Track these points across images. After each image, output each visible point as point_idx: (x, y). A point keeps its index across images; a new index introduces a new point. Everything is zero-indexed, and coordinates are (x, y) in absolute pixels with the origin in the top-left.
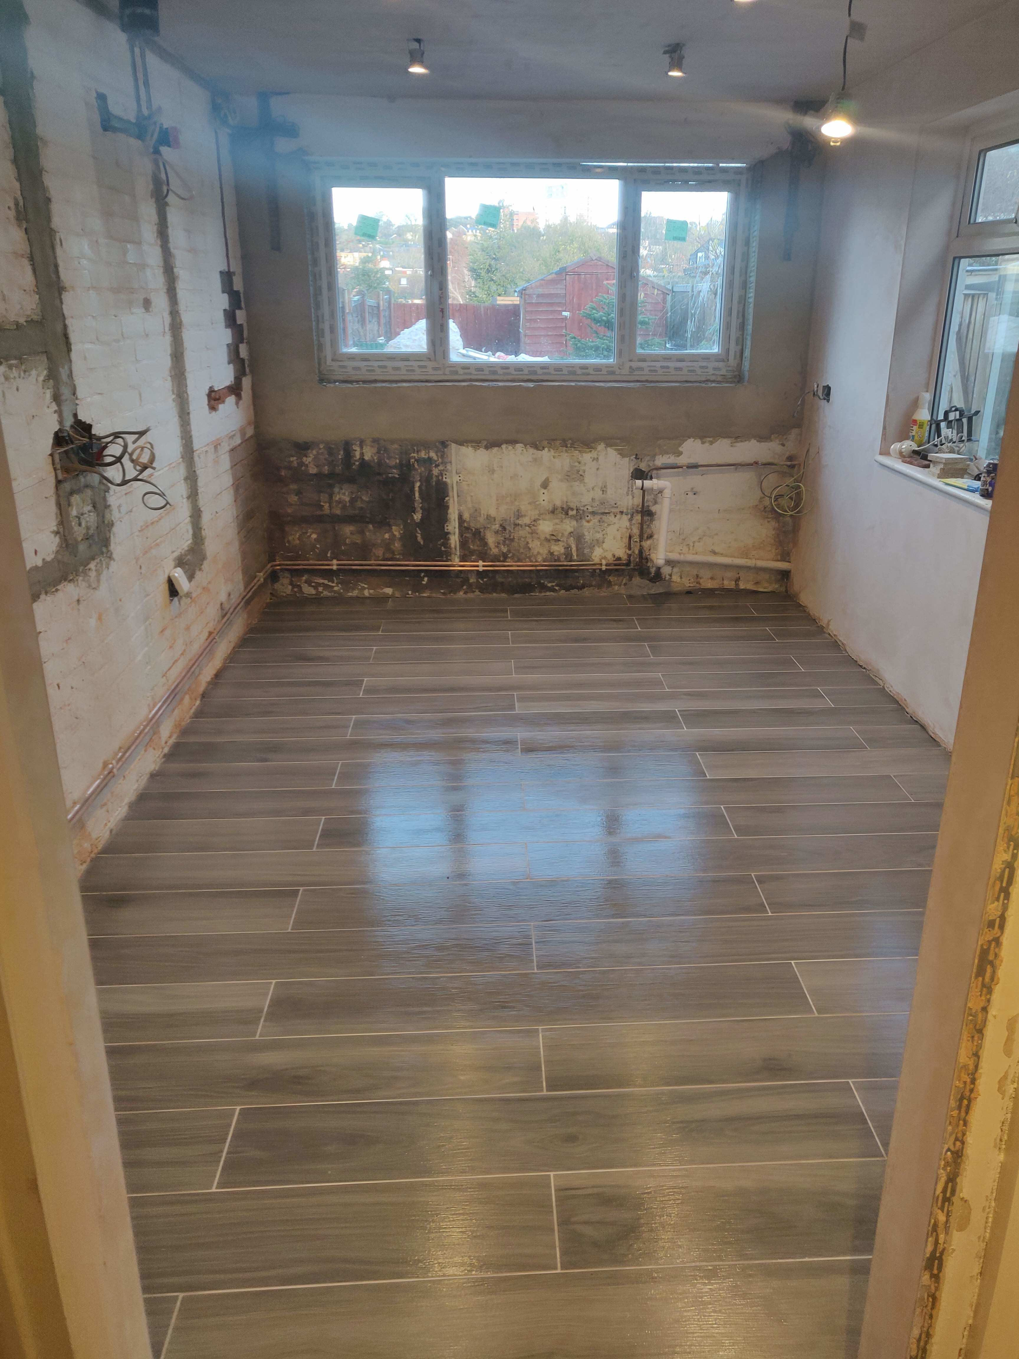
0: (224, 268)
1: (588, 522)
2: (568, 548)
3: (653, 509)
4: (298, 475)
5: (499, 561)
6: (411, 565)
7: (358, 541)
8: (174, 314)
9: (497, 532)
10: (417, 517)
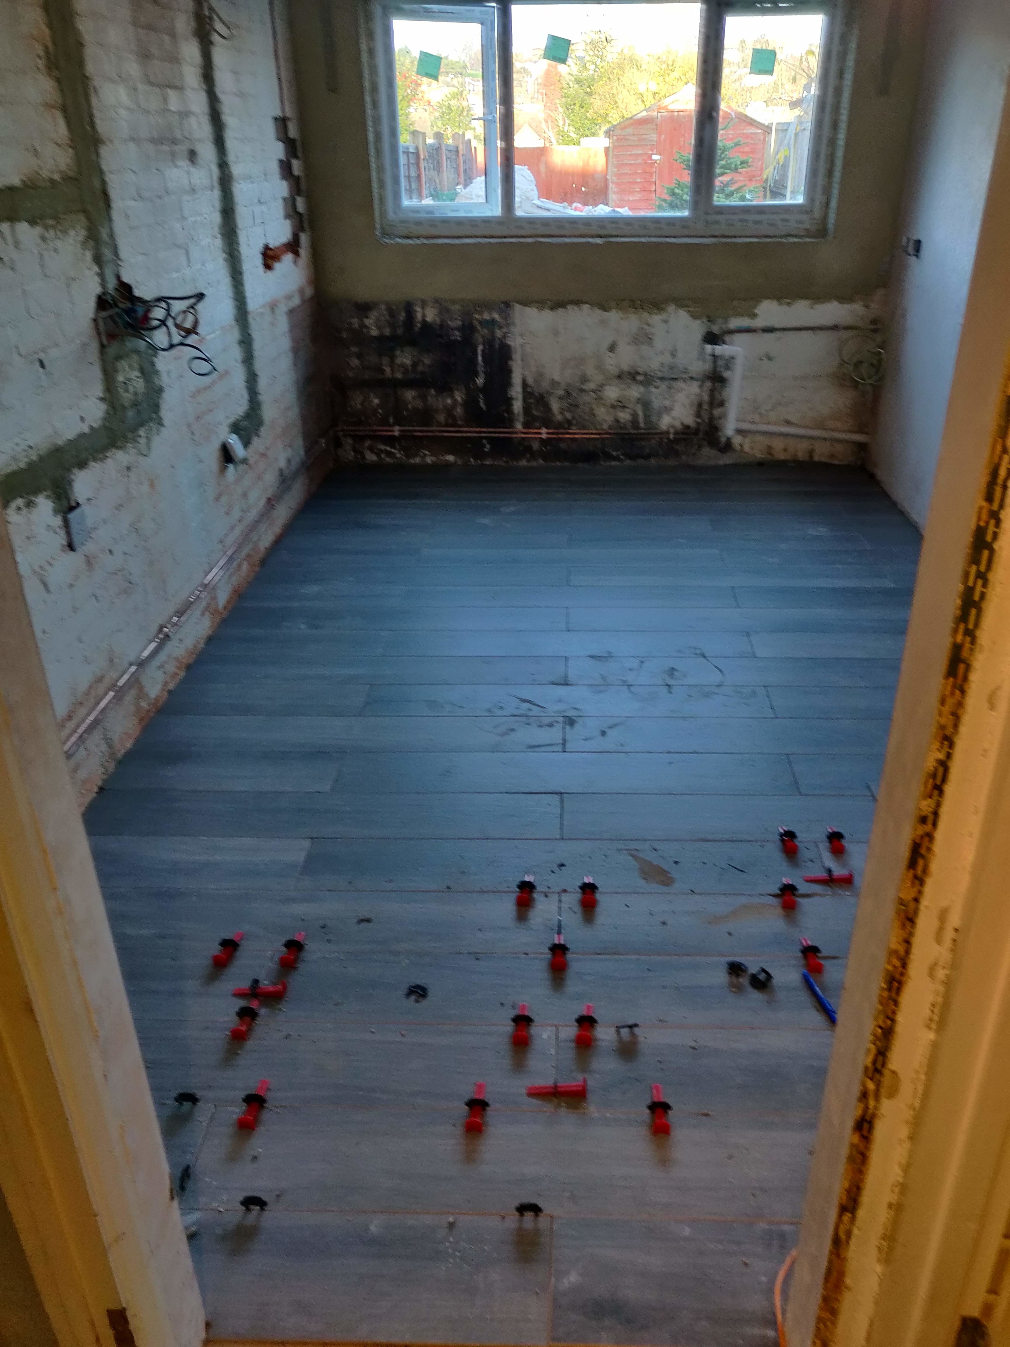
0: (279, 113)
1: (656, 387)
2: (635, 415)
3: (726, 374)
4: (360, 337)
5: (564, 428)
6: (471, 432)
7: (419, 406)
8: (223, 165)
9: (561, 398)
10: (480, 381)
